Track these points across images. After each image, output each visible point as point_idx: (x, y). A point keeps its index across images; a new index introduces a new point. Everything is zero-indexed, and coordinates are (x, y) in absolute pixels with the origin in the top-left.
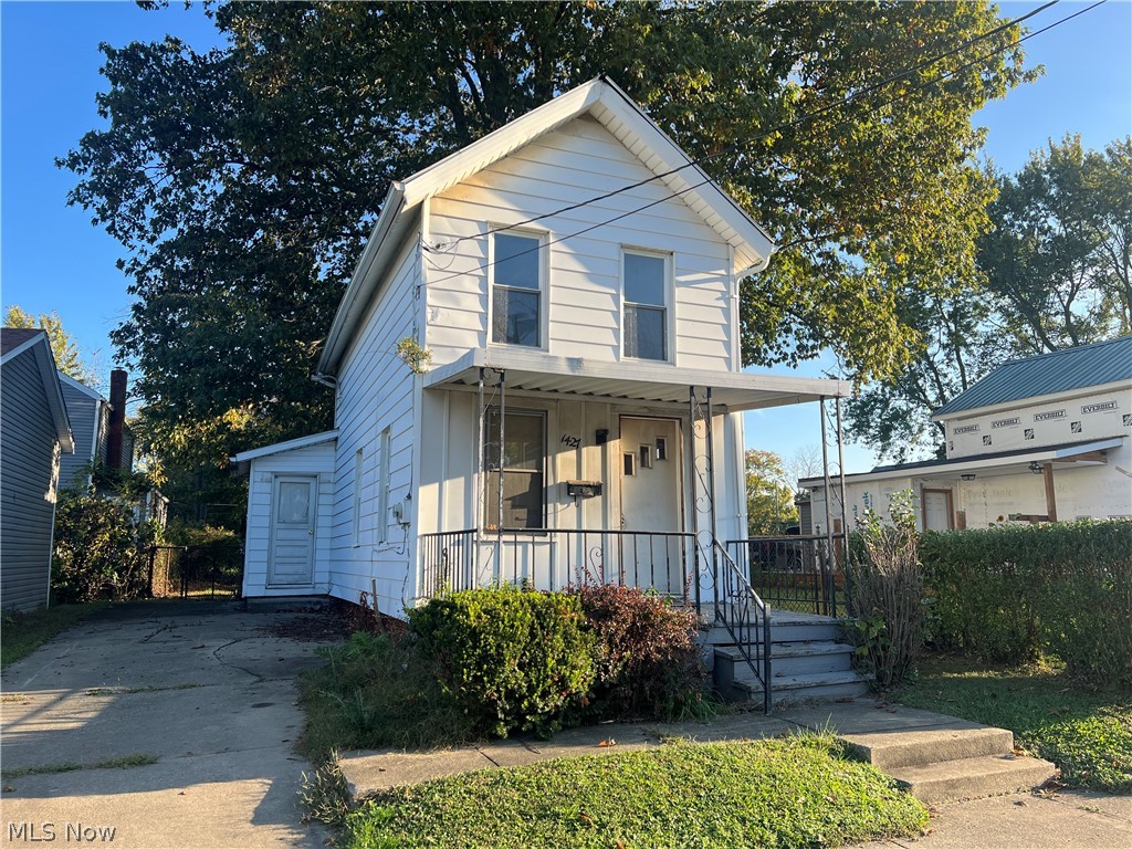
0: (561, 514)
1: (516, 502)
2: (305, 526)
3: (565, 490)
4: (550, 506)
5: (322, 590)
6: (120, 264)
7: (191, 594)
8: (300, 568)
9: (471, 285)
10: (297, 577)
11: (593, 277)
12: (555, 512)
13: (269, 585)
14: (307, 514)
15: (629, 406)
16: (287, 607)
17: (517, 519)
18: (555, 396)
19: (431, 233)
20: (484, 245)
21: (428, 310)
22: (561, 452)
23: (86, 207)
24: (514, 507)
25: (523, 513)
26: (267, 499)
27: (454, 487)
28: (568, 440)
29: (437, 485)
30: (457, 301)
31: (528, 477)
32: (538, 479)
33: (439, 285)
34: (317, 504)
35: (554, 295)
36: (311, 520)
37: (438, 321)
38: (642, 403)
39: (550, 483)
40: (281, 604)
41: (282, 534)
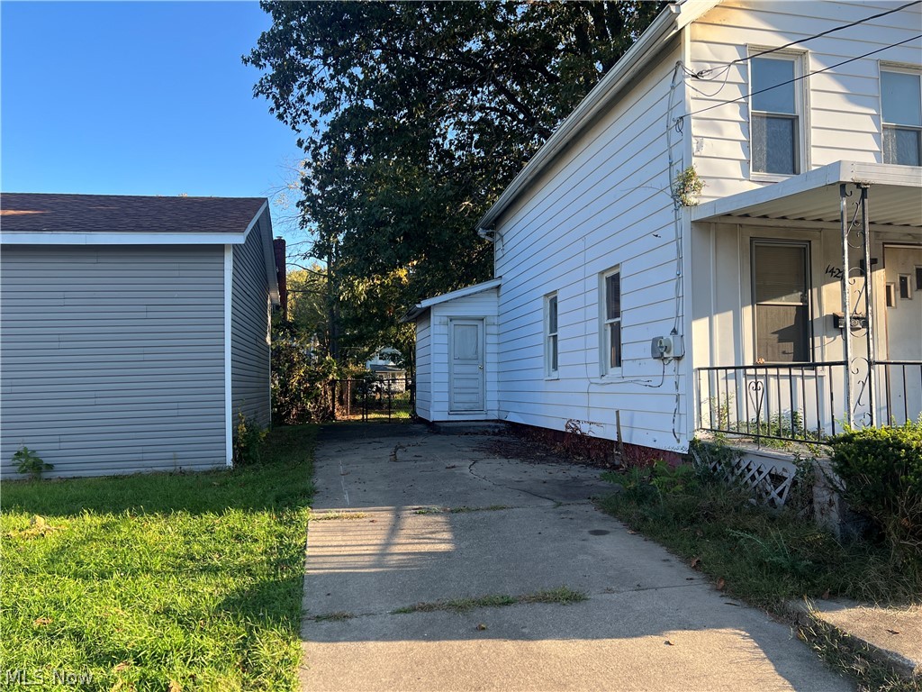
0: (827, 347)
1: (783, 335)
2: (475, 362)
3: (831, 323)
4: (817, 340)
5: (494, 416)
6: (300, 143)
7: (369, 416)
8: (473, 398)
9: (733, 112)
10: (472, 405)
11: (852, 97)
12: (822, 346)
13: (451, 412)
14: (476, 352)
15: (894, 234)
16: (471, 430)
17: (784, 353)
18: (819, 225)
19: (693, 61)
20: (743, 69)
21: (694, 140)
22: (825, 284)
23: (268, 97)
24: (780, 340)
25: (789, 347)
26: (445, 339)
27: (723, 320)
28: (832, 271)
29: (707, 319)
30: (720, 130)
31: (793, 311)
32: (803, 312)
33: (703, 115)
34: (485, 343)
35: (815, 118)
36: (480, 357)
37: (704, 152)
38: (907, 230)
39: (817, 316)
40: (466, 427)
41: (457, 369)
